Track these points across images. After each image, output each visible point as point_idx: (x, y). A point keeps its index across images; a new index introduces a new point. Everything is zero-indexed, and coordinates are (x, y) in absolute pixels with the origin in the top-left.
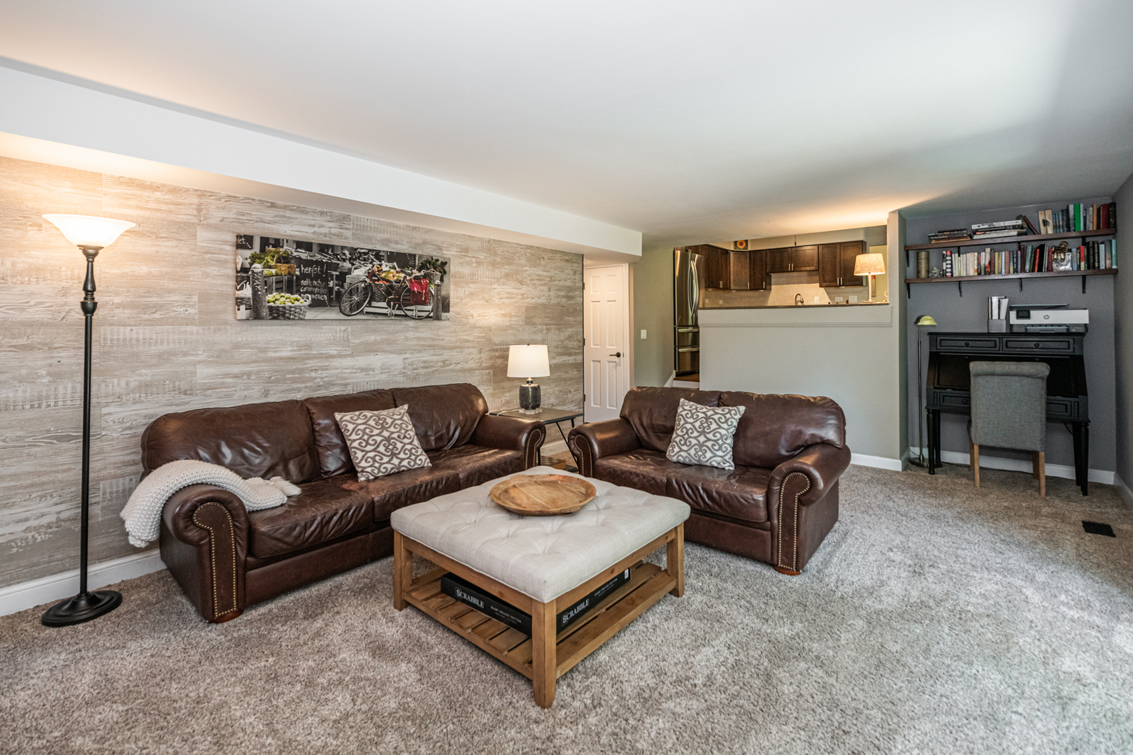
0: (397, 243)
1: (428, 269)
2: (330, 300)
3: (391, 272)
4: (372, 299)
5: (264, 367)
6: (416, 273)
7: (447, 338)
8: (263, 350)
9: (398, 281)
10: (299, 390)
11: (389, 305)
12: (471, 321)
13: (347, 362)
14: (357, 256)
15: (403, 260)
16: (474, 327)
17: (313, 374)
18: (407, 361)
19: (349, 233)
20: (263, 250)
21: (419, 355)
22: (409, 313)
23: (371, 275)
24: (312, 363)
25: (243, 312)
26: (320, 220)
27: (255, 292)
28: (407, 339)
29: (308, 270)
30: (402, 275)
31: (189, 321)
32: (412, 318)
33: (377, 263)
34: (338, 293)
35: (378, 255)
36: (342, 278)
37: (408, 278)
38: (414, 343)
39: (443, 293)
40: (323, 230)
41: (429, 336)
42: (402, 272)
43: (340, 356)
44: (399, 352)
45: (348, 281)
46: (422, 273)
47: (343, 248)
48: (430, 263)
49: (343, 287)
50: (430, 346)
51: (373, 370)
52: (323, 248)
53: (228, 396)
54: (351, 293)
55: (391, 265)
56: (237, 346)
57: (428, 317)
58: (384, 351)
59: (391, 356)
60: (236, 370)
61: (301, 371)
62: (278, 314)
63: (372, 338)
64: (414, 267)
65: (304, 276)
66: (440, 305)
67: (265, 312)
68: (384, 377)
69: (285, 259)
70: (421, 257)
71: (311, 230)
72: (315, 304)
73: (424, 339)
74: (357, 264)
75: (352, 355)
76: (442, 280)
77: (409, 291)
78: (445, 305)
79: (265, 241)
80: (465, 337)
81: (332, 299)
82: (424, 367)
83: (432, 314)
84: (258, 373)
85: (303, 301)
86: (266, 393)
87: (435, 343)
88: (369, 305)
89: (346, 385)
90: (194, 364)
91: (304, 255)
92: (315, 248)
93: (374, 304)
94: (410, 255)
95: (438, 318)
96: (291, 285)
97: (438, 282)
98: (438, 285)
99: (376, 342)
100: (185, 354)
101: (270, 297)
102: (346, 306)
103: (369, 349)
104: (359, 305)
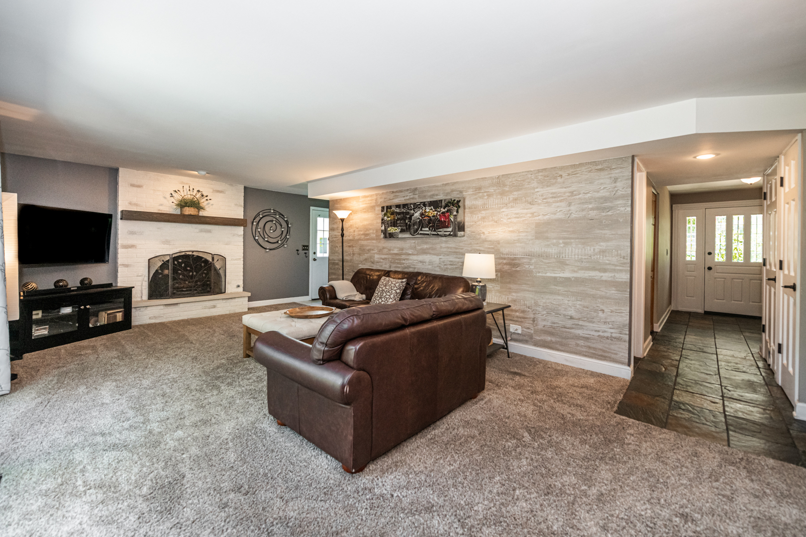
0: (437, 195)
1: (449, 207)
2: (407, 228)
3: (430, 212)
4: (422, 227)
5: (390, 256)
6: (443, 210)
7: (465, 248)
8: (390, 250)
9: (434, 216)
10: (399, 267)
11: (430, 229)
12: (483, 236)
13: (415, 257)
14: (416, 206)
15: (435, 204)
16: (485, 241)
17: (404, 262)
18: (441, 260)
19: (416, 196)
20: (387, 211)
21: (448, 257)
22: (439, 233)
23: (422, 214)
24: (403, 257)
25: (382, 236)
26: (407, 193)
27: (385, 227)
28: (441, 247)
29: (399, 216)
30: (436, 212)
31: (373, 239)
32: (441, 236)
33: (424, 208)
34: (409, 225)
35: (425, 205)
36: (410, 218)
37: (439, 214)
38: (445, 250)
39: (459, 220)
40: (408, 198)
41: (454, 246)
42: (436, 211)
43: (413, 254)
44: (437, 255)
45: (413, 219)
46: (446, 210)
47: (411, 204)
48: (450, 203)
49: (410, 222)
50: (455, 252)
51: (425, 262)
52: (404, 206)
53: (381, 266)
54: (414, 225)
55: (430, 208)
56: (384, 248)
57: (450, 235)
58: (430, 254)
59: (433, 256)
60: (383, 257)
61: (400, 259)
62: (391, 236)
63: (425, 246)
64: (441, 207)
65: (398, 219)
66: (457, 228)
67: (388, 235)
68: (430, 267)
69: (392, 213)
70: (445, 200)
71: (403, 199)
72: (402, 231)
73: (451, 248)
74: (416, 210)
75: (417, 255)
76: (457, 212)
77: (439, 221)
78: (461, 227)
79: (387, 207)
80: (478, 248)
81: (406, 229)
82: (450, 265)
83: (452, 233)
84: (389, 258)
85: (398, 230)
86: (390, 267)
87: (457, 250)
88: (421, 230)
89: (415, 268)
90: (374, 254)
91: (398, 210)
92: (401, 207)
93: (423, 229)
94: (439, 201)
95: (455, 235)
96: (394, 224)
97: (455, 213)
98: (455, 215)
99: (427, 249)
100: (373, 250)
101: (389, 229)
102: (412, 231)
103: (424, 252)
104: (417, 230)
